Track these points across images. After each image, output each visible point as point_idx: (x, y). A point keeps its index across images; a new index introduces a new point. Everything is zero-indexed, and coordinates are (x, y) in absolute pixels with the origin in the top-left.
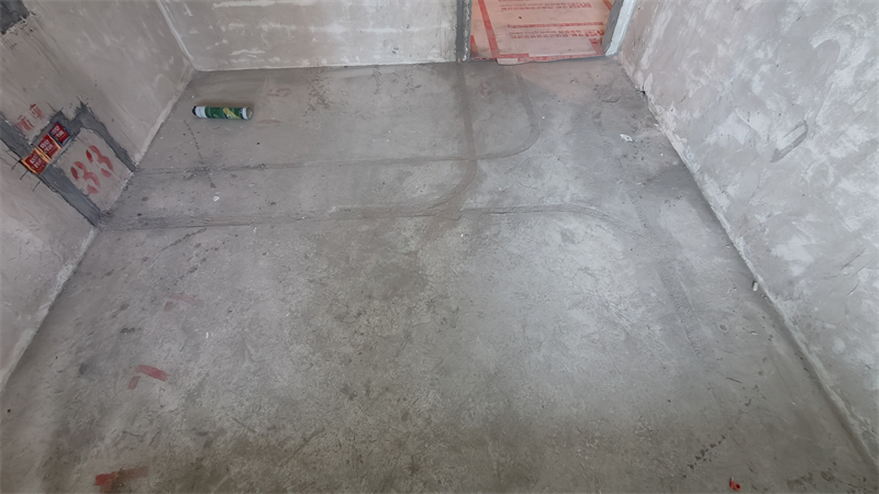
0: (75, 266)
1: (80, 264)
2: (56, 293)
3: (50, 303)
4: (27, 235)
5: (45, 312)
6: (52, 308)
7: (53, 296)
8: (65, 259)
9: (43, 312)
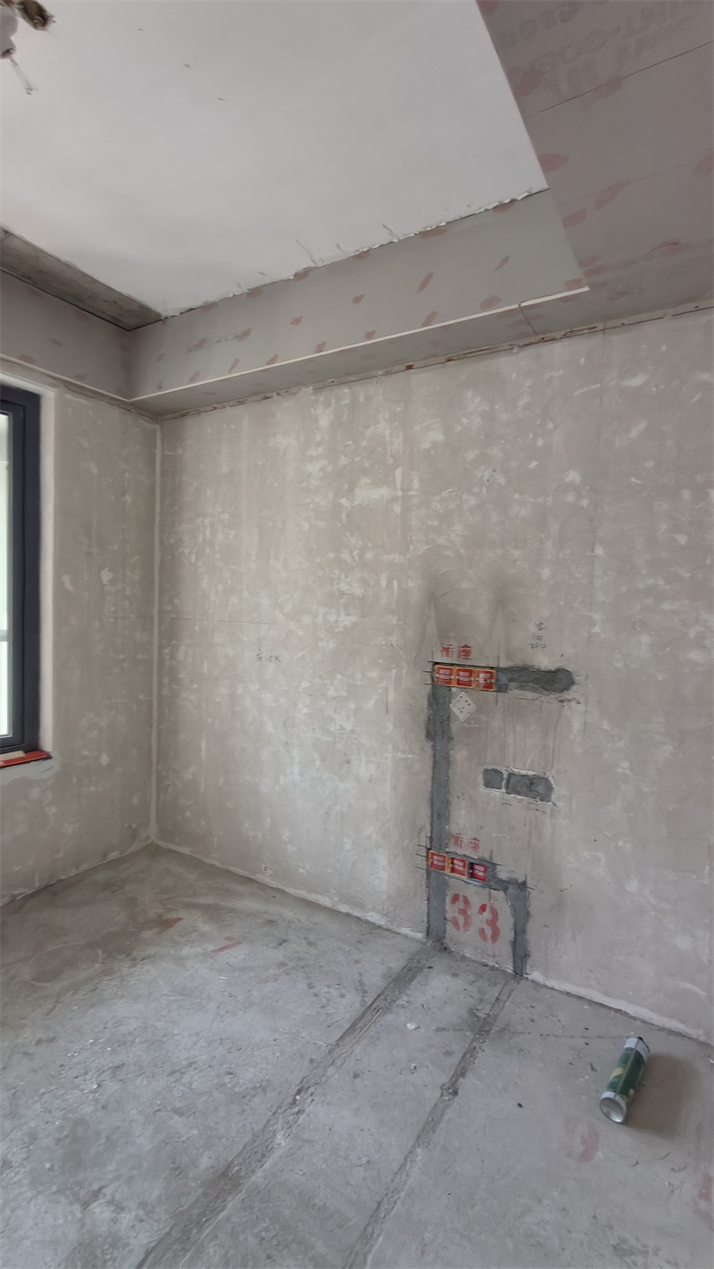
0: (385, 927)
1: (388, 930)
2: (359, 915)
3: (351, 912)
4: (384, 875)
5: (344, 911)
6: (348, 915)
7: (356, 913)
8: (386, 915)
9: (344, 909)
